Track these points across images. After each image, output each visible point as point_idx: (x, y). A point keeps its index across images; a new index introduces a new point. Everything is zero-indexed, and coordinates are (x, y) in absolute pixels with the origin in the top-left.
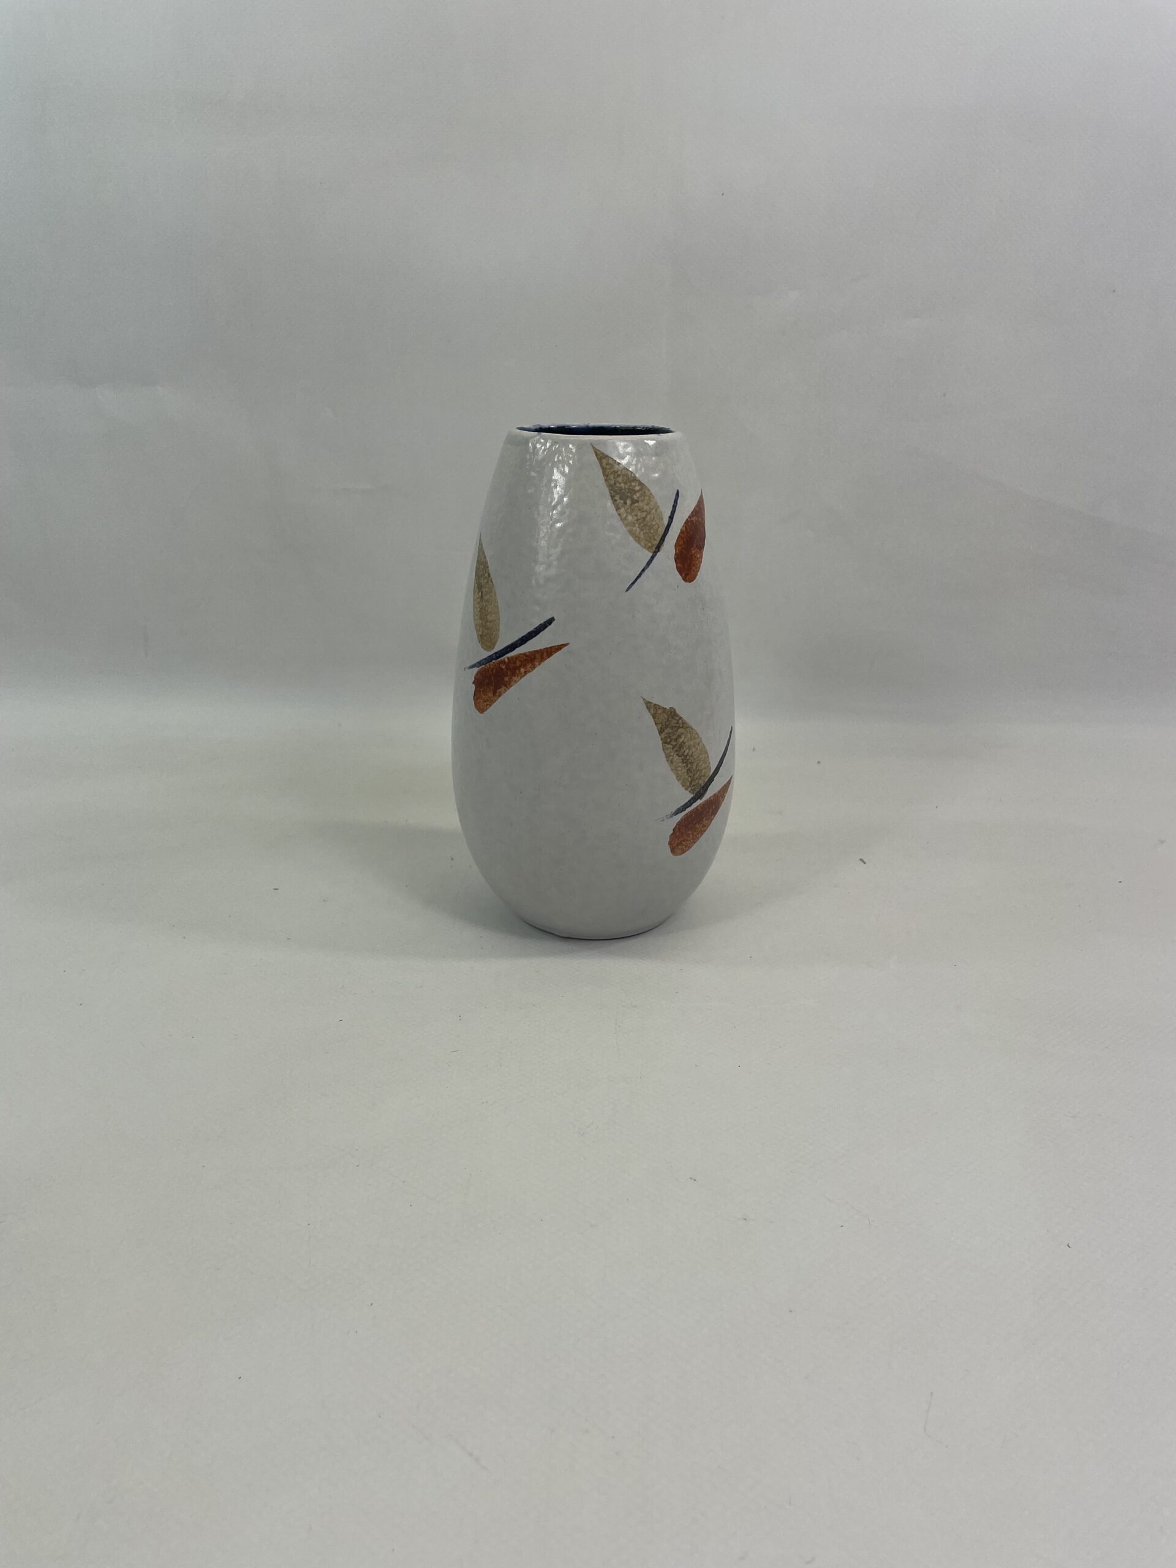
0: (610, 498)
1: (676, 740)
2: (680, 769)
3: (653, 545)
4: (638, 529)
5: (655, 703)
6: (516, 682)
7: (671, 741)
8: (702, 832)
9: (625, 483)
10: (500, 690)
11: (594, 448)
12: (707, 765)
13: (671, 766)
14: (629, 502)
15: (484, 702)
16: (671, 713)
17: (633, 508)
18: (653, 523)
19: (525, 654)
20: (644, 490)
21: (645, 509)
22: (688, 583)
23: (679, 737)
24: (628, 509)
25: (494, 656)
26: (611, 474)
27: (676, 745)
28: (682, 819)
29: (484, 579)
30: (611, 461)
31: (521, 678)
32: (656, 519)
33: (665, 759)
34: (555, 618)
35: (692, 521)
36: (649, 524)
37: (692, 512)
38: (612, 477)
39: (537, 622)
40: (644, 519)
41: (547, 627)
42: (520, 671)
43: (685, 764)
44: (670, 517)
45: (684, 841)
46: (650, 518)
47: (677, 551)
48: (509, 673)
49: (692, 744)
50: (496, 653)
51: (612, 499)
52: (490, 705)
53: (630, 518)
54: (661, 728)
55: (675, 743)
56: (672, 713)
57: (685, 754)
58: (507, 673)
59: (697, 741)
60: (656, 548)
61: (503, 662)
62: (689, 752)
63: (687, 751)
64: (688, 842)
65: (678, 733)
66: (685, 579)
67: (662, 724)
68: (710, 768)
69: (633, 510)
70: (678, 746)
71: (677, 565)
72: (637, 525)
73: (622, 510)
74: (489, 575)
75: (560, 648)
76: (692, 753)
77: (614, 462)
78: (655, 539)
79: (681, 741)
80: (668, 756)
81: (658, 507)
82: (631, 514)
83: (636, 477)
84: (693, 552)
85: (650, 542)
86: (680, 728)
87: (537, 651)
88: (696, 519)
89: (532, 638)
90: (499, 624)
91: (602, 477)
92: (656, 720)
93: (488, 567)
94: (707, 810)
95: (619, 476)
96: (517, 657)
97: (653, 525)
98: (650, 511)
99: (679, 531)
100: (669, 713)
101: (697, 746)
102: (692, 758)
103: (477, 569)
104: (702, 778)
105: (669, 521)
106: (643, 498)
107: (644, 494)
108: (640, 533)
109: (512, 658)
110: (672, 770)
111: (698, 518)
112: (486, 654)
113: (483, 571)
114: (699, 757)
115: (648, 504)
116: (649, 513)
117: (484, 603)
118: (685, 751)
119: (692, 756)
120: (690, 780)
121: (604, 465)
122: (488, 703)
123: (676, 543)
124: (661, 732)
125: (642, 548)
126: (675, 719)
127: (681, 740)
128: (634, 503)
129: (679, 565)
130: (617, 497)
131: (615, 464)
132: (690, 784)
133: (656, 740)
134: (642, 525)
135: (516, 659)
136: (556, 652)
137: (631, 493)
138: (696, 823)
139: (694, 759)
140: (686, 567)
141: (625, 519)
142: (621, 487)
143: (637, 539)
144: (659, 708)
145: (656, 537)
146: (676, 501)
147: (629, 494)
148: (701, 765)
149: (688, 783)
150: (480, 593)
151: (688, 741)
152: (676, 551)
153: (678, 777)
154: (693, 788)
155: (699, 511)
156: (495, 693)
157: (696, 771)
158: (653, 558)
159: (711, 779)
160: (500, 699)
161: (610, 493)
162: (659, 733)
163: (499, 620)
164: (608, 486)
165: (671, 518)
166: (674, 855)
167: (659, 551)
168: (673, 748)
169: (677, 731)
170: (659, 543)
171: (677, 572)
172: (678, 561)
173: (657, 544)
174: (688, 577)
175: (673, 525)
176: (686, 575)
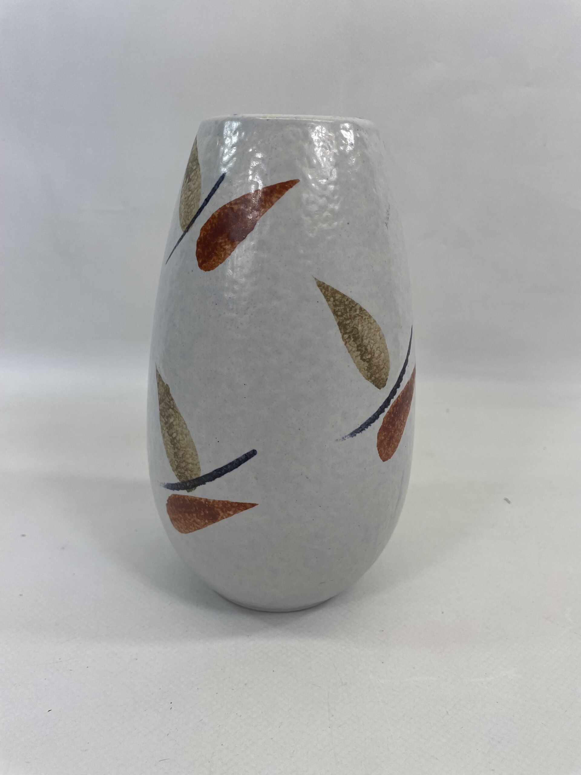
3: (185, 225)
18: (192, 203)
22: (202, 271)
32: (195, 198)
36: (189, 203)
46: (191, 197)
47: (202, 235)
60: (186, 228)
66: (200, 266)
71: (196, 249)
78: (188, 219)
81: (201, 188)
84: (220, 241)
85: (184, 221)
99: (210, 216)
105: (204, 204)
108: (183, 211)
115: (195, 182)
116: (192, 192)
123: (204, 227)
129: (199, 250)
140: (206, 254)
146: (218, 185)
152: (200, 235)
158: (182, 237)
165: (207, 200)
167: (187, 231)
170: (190, 224)
171: (196, 257)
172: (199, 245)
173: (188, 224)
174: (204, 265)
175: (206, 208)
176: (204, 262)
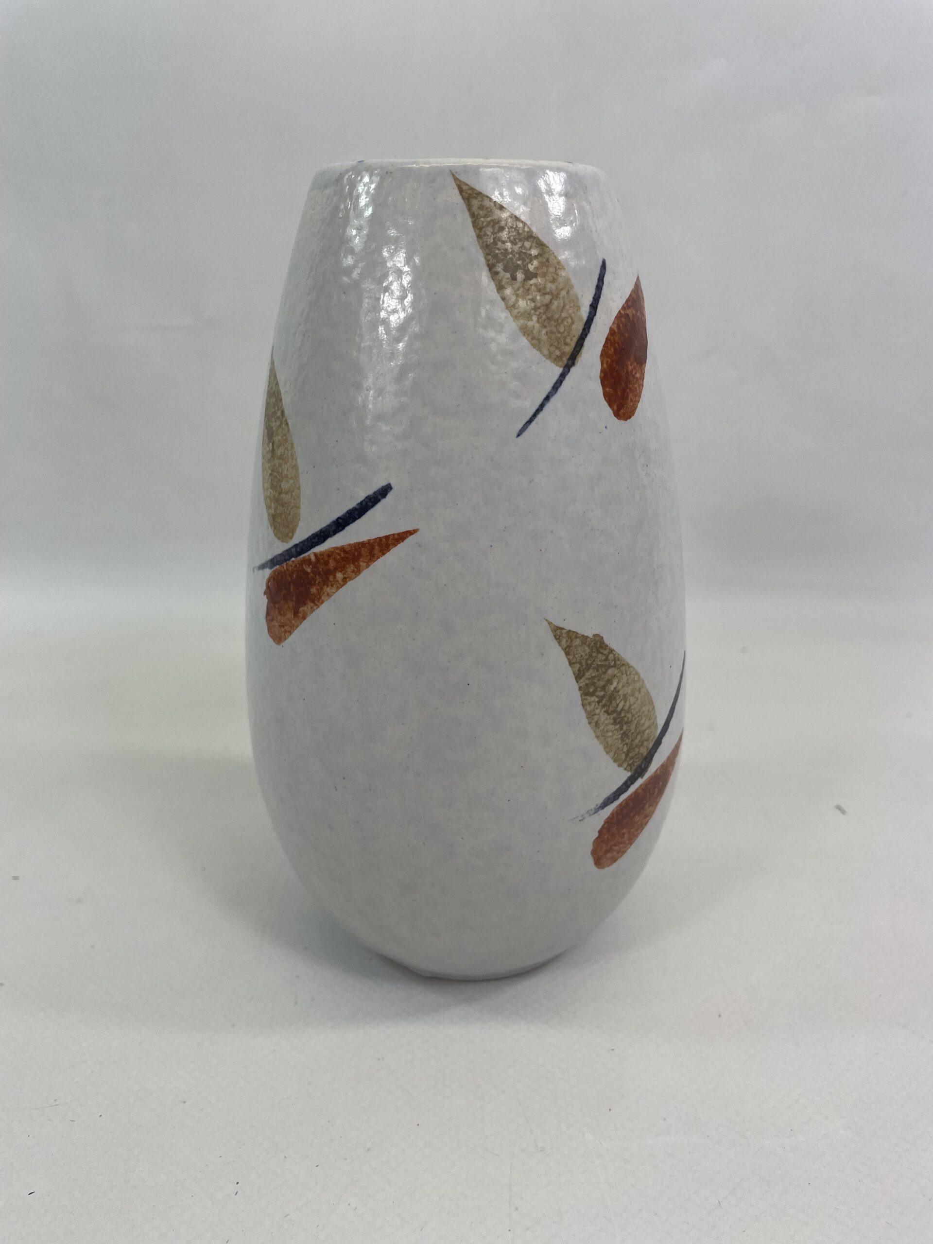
0: (486, 269)
1: (603, 688)
2: (610, 734)
3: (563, 354)
4: (537, 326)
5: (568, 628)
6: (329, 596)
7: (595, 691)
8: (642, 827)
9: (514, 243)
10: (305, 608)
11: (456, 179)
12: (652, 721)
13: (595, 732)
14: (520, 276)
15: (280, 626)
16: (596, 644)
17: (526, 287)
18: (564, 315)
19: (342, 549)
20: (546, 256)
21: (548, 290)
22: (622, 422)
23: (609, 682)
24: (518, 289)
25: (294, 550)
26: (487, 226)
27: (603, 696)
28: (612, 814)
29: (276, 421)
30: (486, 203)
31: (338, 588)
32: (567, 307)
33: (587, 721)
34: (393, 485)
35: (627, 315)
36: (556, 316)
37: (627, 301)
38: (489, 231)
39: (362, 494)
40: (547, 306)
41: (379, 501)
42: (335, 577)
43: (618, 726)
44: (591, 306)
45: (615, 845)
46: (558, 307)
47: (605, 365)
48: (318, 579)
49: (629, 691)
50: (296, 546)
51: (490, 270)
52: (290, 633)
53: (522, 304)
54: (579, 670)
55: (602, 693)
56: (598, 644)
57: (619, 709)
58: (315, 582)
59: (637, 685)
60: (569, 359)
61: (308, 561)
62: (624, 706)
63: (621, 706)
64: (621, 845)
65: (606, 677)
66: (617, 414)
67: (580, 663)
68: (657, 725)
69: (528, 290)
70: (607, 698)
71: (603, 389)
72: (535, 318)
73: (508, 291)
74: (283, 412)
75: (401, 537)
76: (630, 705)
77: (492, 204)
78: (566, 344)
79: (612, 689)
80: (590, 716)
81: (572, 287)
82: (524, 298)
83: (532, 232)
84: (630, 368)
85: (557, 348)
86: (610, 667)
87: (363, 544)
88: (634, 312)
89: (354, 521)
90: (299, 497)
91: (471, 232)
92: (571, 657)
93: (281, 400)
94: (651, 791)
95: (502, 229)
96: (330, 554)
97: (563, 319)
98: (558, 294)
99: (607, 331)
100: (592, 644)
101: (637, 694)
102: (629, 716)
103: (268, 404)
104: (646, 744)
105: (590, 313)
106: (545, 269)
107: (546, 263)
108: (540, 332)
109: (322, 554)
110: (597, 737)
111: (637, 311)
112: (281, 547)
113: (274, 408)
114: (639, 711)
115: (554, 281)
116: (555, 296)
117: (277, 462)
118: (618, 705)
119: (629, 711)
120: (625, 750)
121: (475, 209)
122: (286, 628)
123: (603, 351)
124: (578, 677)
125: (544, 359)
126: (602, 653)
127: (612, 687)
128: (530, 279)
129: (607, 389)
130: (499, 268)
131: (494, 208)
132: (627, 755)
133: (571, 688)
134: (544, 317)
135: (329, 556)
136: (396, 545)
137: (524, 260)
138: (634, 816)
139: (633, 716)
140: (619, 393)
141: (514, 306)
142: (506, 250)
143: (536, 343)
144: (576, 637)
145: (568, 340)
146: (601, 279)
147: (519, 262)
148: (644, 724)
149: (623, 756)
150: (271, 444)
151: (623, 687)
153: (608, 748)
154: (630, 762)
155: (635, 301)
156: (296, 613)
157: (635, 734)
158: (563, 376)
159: (658, 742)
160: (305, 624)
161: (487, 260)
162: (576, 679)
163: (299, 489)
164: (482, 247)
165: (594, 307)
166: (598, 868)
167: (573, 364)
168: (599, 702)
169: (605, 673)
170: (573, 351)
171: (605, 402)
172: (606, 382)
173: (570, 353)
174: (622, 411)
175: (597, 319)
176: (620, 407)
